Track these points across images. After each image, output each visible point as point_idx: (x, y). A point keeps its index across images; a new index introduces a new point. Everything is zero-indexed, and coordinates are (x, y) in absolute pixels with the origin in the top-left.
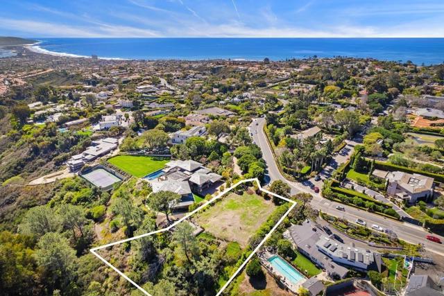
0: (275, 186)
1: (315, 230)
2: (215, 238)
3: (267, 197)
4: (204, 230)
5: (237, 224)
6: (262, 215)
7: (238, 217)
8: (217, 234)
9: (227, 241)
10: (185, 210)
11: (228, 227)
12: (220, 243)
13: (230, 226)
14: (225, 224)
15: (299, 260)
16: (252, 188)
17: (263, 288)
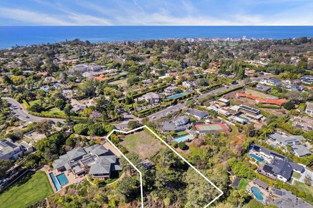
1: (170, 122)
15: (179, 134)
17: (189, 147)
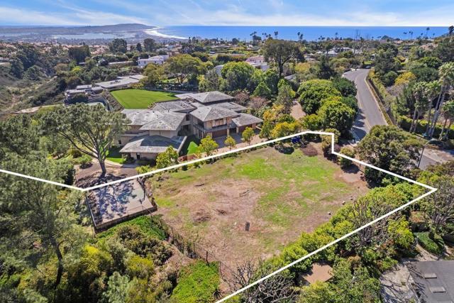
0: (377, 135)
2: (167, 236)
3: (349, 167)
4: (155, 209)
5: (241, 213)
6: (325, 204)
7: (255, 196)
8: (177, 228)
9: (192, 254)
10: (151, 162)
11: (214, 214)
12: (171, 254)
13: (222, 213)
14: (211, 207)
16: (318, 147)
